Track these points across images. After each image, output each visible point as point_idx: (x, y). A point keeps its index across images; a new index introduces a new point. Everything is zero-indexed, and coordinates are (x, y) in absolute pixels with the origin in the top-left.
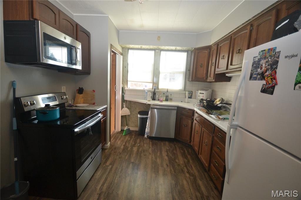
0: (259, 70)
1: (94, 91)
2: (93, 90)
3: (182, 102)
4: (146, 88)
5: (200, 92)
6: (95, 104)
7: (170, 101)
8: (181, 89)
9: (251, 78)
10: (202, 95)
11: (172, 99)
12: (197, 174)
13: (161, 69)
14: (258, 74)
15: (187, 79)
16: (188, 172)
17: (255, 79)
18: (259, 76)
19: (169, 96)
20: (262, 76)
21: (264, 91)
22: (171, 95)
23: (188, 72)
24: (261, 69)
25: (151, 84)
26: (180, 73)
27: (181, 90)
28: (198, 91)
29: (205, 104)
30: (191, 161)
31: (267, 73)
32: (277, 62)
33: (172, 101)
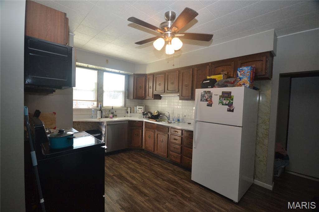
0: (205, 98)
1: (55, 113)
2: (53, 113)
3: (125, 117)
4: (91, 107)
5: (138, 107)
6: (56, 129)
7: (115, 117)
8: (122, 105)
9: (201, 100)
10: (141, 109)
11: (117, 115)
12: (160, 163)
13: (105, 88)
14: (204, 99)
15: (126, 98)
16: (155, 164)
17: (203, 101)
18: (205, 100)
19: (114, 113)
20: (206, 100)
21: (208, 105)
22: (116, 111)
23: (127, 91)
24: (206, 97)
25: (96, 103)
26: (120, 92)
27: (122, 107)
28: (137, 106)
29: (150, 116)
30: (150, 159)
31: (208, 99)
32: (212, 96)
33: (117, 117)
